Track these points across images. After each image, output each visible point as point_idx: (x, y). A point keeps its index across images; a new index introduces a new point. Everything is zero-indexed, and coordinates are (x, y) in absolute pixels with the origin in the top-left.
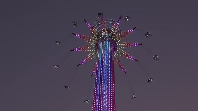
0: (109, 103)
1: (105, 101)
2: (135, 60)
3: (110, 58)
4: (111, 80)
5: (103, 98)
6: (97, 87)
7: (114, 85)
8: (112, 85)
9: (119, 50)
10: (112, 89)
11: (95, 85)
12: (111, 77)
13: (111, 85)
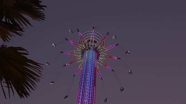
0: (90, 100)
1: (86, 101)
2: (112, 70)
3: (94, 65)
4: (92, 84)
5: (85, 98)
6: (81, 88)
7: (95, 88)
8: (94, 88)
9: (101, 59)
10: (93, 91)
11: (79, 87)
12: (93, 81)
13: (92, 88)
